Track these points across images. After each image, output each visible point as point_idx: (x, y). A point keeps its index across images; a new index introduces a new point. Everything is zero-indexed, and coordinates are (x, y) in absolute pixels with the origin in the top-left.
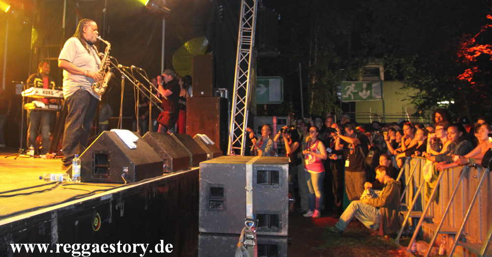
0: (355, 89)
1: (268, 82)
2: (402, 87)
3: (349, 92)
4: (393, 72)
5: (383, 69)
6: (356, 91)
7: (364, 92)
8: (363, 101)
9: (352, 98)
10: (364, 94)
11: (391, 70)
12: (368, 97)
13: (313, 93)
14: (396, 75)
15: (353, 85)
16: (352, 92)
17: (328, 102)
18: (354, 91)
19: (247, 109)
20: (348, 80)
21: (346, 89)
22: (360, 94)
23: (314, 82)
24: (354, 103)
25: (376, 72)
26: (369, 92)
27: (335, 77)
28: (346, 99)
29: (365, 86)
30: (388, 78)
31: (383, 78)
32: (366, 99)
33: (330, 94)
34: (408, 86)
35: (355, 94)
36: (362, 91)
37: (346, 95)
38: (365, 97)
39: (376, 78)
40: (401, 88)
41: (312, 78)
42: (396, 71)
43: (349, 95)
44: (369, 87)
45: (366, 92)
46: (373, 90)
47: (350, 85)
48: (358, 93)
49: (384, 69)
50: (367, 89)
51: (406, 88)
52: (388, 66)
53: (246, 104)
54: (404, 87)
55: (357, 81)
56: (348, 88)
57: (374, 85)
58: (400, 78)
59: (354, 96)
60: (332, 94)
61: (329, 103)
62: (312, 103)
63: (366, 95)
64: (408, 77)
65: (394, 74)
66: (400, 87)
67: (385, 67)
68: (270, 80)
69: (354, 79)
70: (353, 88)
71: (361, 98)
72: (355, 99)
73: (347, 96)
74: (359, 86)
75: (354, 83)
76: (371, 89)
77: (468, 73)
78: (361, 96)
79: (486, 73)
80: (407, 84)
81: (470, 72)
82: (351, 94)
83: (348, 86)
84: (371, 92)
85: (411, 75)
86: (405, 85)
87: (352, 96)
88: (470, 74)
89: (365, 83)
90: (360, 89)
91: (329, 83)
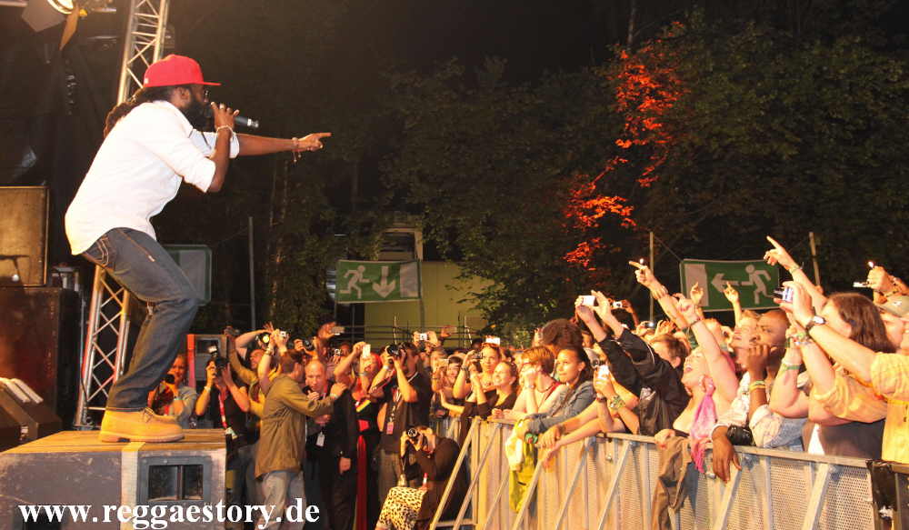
0: (364, 278)
2: (459, 275)
3: (352, 284)
4: (441, 242)
5: (421, 237)
6: (367, 281)
7: (384, 282)
8: (380, 302)
9: (360, 295)
10: (383, 288)
11: (438, 240)
12: (391, 294)
13: (275, 284)
14: (447, 249)
15: (362, 268)
16: (358, 283)
17: (309, 302)
18: (362, 281)
19: (129, 317)
20: (349, 257)
21: (346, 277)
22: (376, 287)
23: (278, 260)
24: (363, 305)
25: (409, 243)
26: (393, 283)
27: (323, 250)
28: (346, 298)
29: (385, 270)
30: (432, 254)
31: (420, 256)
32: (386, 299)
33: (311, 285)
34: (471, 272)
35: (366, 287)
36: (378, 282)
37: (345, 288)
38: (384, 295)
39: (408, 255)
40: (458, 278)
41: (273, 251)
42: (447, 243)
43: (352, 289)
44: (394, 273)
45: (388, 284)
46: (402, 280)
47: (355, 267)
48: (371, 284)
49: (424, 238)
50: (390, 278)
51: (467, 277)
52: (433, 232)
53: (124, 305)
54: (463, 275)
55: (369, 259)
56: (351, 275)
57: (404, 270)
58: (456, 256)
59: (362, 292)
60: (316, 286)
61: (310, 306)
62: (274, 304)
63: (387, 290)
64: (472, 255)
65: (444, 248)
66: (455, 276)
67: (426, 231)
68: (182, 252)
69: (363, 255)
70: (361, 275)
71: (377, 297)
72: (363, 298)
73: (348, 291)
74: (372, 271)
75: (363, 264)
76: (398, 277)
77: (583, 251)
78: (378, 291)
79: (615, 250)
80: (469, 270)
81: (587, 249)
82: (357, 288)
83: (350, 271)
84: (397, 284)
85: (477, 250)
86: (466, 271)
87: (360, 290)
88: (587, 252)
89: (385, 265)
90: (376, 278)
91: (310, 260)
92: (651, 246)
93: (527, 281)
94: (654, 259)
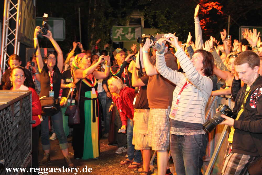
0: (122, 32)
1: (52, 22)
2: (156, 32)
3: (118, 35)
4: (150, 20)
5: (143, 18)
6: (123, 34)
7: (129, 34)
8: (128, 41)
9: (121, 38)
10: (129, 36)
11: (149, 19)
13: (92, 35)
14: (152, 23)
15: (122, 29)
16: (120, 34)
17: (104, 41)
18: (122, 33)
20: (118, 25)
21: (116, 32)
22: (126, 36)
23: (93, 27)
24: (123, 42)
25: (139, 22)
26: (133, 35)
27: (108, 22)
28: (116, 39)
29: (130, 30)
30: (147, 26)
31: (143, 27)
32: (130, 40)
33: (104, 36)
35: (123, 36)
36: (127, 34)
37: (116, 36)
38: (129, 39)
41: (91, 22)
42: (152, 20)
44: (133, 31)
45: (131, 34)
46: (136, 34)
47: (119, 29)
48: (125, 35)
49: (144, 19)
50: (131, 32)
52: (147, 16)
55: (125, 26)
56: (118, 32)
57: (137, 30)
58: (156, 25)
59: (122, 37)
60: (106, 36)
62: (92, 42)
63: (131, 37)
64: (161, 25)
65: (151, 22)
67: (145, 16)
69: (122, 24)
71: (127, 39)
72: (122, 40)
73: (117, 37)
74: (125, 30)
75: (122, 27)
76: (134, 33)
77: (202, 23)
79: (214, 23)
80: (160, 30)
81: (204, 22)
82: (120, 36)
83: (117, 30)
84: (134, 35)
85: (163, 23)
86: (159, 31)
87: (121, 37)
88: (204, 24)
89: (130, 28)
90: (127, 33)
91: (104, 27)
92: (229, 21)
93: (181, 35)
94: (230, 25)
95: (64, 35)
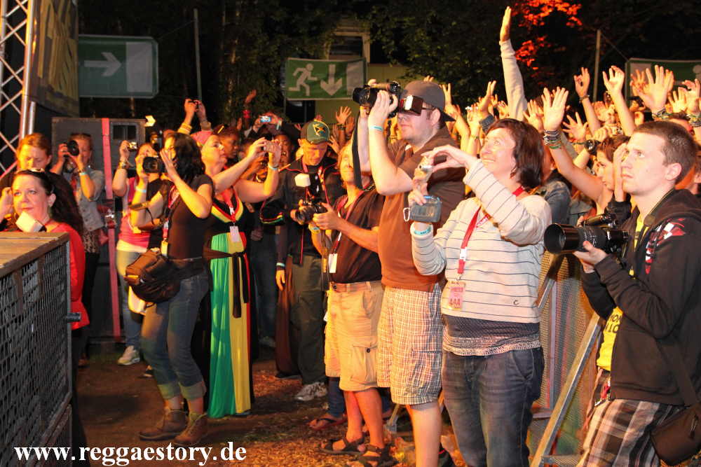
0: (312, 76)
1: (123, 48)
2: (404, 75)
3: (300, 81)
4: (387, 43)
5: (368, 38)
6: (315, 79)
7: (331, 80)
8: (328, 99)
9: (308, 92)
10: (330, 86)
11: (384, 40)
12: (339, 91)
13: (231, 83)
14: (393, 49)
15: (310, 67)
16: (306, 81)
17: (262, 100)
18: (311, 79)
20: (301, 57)
21: (295, 74)
22: (323, 85)
23: (233, 60)
24: (313, 102)
25: (356, 47)
26: (340, 80)
27: (273, 48)
28: (296, 94)
29: (332, 69)
30: (379, 57)
31: (368, 60)
32: (332, 97)
33: (264, 84)
34: (415, 72)
35: (314, 85)
36: (326, 80)
37: (294, 85)
38: (331, 93)
39: (358, 57)
40: (403, 78)
41: (228, 49)
42: (393, 43)
43: (302, 87)
44: (341, 72)
45: (336, 81)
46: (348, 78)
47: (303, 64)
48: (319, 82)
49: (371, 38)
50: (337, 76)
51: (411, 76)
53: (25, 84)
54: (407, 75)
55: (318, 58)
56: (300, 73)
57: (351, 68)
58: (402, 57)
59: (311, 89)
60: (269, 85)
61: (262, 103)
62: (230, 101)
63: (334, 88)
64: (416, 56)
65: (389, 48)
66: (400, 75)
68: (128, 43)
69: (312, 54)
70: (310, 73)
71: (325, 94)
72: (312, 95)
73: (297, 89)
74: (320, 70)
75: (310, 62)
76: (345, 76)
77: (527, 49)
78: (325, 89)
79: (559, 49)
80: (413, 70)
81: (531, 48)
82: (305, 85)
83: (299, 69)
84: (344, 82)
85: (421, 51)
86: (410, 71)
87: (308, 88)
88: (532, 51)
89: (333, 63)
90: (324, 76)
91: (263, 60)
92: (598, 45)
93: (469, 81)
94: (601, 56)
95: (154, 83)
